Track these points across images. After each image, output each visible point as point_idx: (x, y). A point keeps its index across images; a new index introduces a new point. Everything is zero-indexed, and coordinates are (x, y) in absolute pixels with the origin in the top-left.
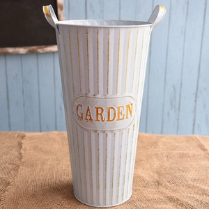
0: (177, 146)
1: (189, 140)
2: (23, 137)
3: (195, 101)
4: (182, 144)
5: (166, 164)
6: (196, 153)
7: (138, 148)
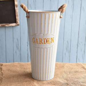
0: (72, 68)
1: (77, 65)
2: (2, 65)
3: (77, 48)
4: (75, 67)
5: (69, 76)
6: (82, 70)
7: (56, 69)
